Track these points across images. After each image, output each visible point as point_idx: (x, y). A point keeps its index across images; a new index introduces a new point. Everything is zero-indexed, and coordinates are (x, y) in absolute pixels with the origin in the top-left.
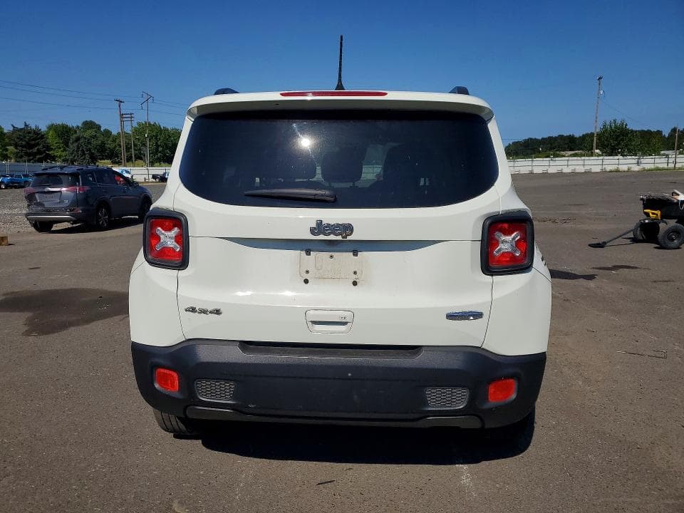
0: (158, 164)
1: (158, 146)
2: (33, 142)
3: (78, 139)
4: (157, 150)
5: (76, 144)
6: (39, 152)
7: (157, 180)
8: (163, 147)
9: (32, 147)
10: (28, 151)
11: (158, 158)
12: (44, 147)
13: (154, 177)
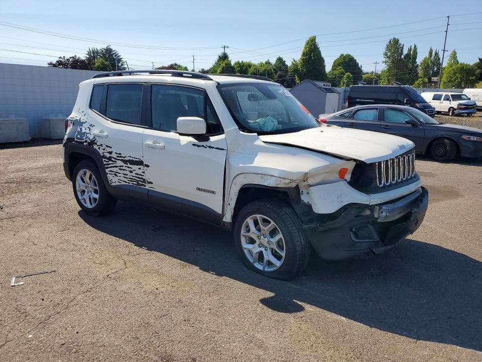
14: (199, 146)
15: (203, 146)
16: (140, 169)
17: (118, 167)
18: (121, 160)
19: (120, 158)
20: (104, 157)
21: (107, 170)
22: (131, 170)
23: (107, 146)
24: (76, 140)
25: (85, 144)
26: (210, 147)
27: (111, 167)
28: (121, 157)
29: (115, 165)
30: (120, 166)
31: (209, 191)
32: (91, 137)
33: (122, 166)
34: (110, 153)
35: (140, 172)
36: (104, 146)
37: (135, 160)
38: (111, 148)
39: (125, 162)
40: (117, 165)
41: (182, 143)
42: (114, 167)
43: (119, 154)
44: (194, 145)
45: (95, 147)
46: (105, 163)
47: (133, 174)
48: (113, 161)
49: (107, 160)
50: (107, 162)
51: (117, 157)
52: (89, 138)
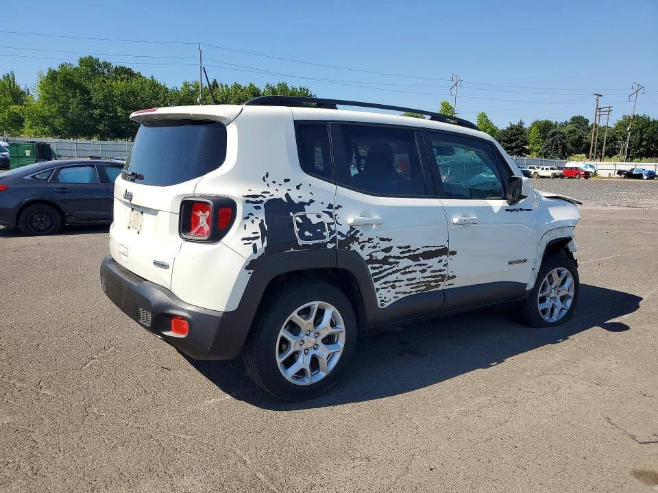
0: (638, 160)
1: (642, 139)
2: (513, 138)
3: (554, 134)
4: (640, 145)
5: (551, 139)
6: (517, 146)
7: (623, 176)
8: (647, 140)
9: (512, 141)
10: (508, 145)
11: (638, 154)
12: (521, 141)
13: (620, 172)
14: (512, 211)
15: (515, 210)
16: (440, 261)
17: (400, 270)
18: (409, 257)
19: (407, 255)
20: (372, 260)
21: (376, 285)
22: (424, 267)
23: (382, 239)
24: (301, 242)
25: (330, 246)
26: (521, 210)
27: (386, 276)
28: (409, 251)
29: (394, 269)
30: (404, 269)
31: (520, 262)
32: (345, 230)
33: (409, 267)
34: (388, 250)
35: (440, 266)
36: (376, 241)
37: (433, 249)
38: (389, 240)
39: (414, 258)
40: (398, 268)
41: (496, 211)
42: (390, 274)
43: (406, 247)
44: (507, 210)
45: (355, 247)
46: (372, 272)
47: (428, 274)
48: (391, 263)
49: (377, 265)
50: (378, 268)
51: (401, 253)
52: (340, 233)
